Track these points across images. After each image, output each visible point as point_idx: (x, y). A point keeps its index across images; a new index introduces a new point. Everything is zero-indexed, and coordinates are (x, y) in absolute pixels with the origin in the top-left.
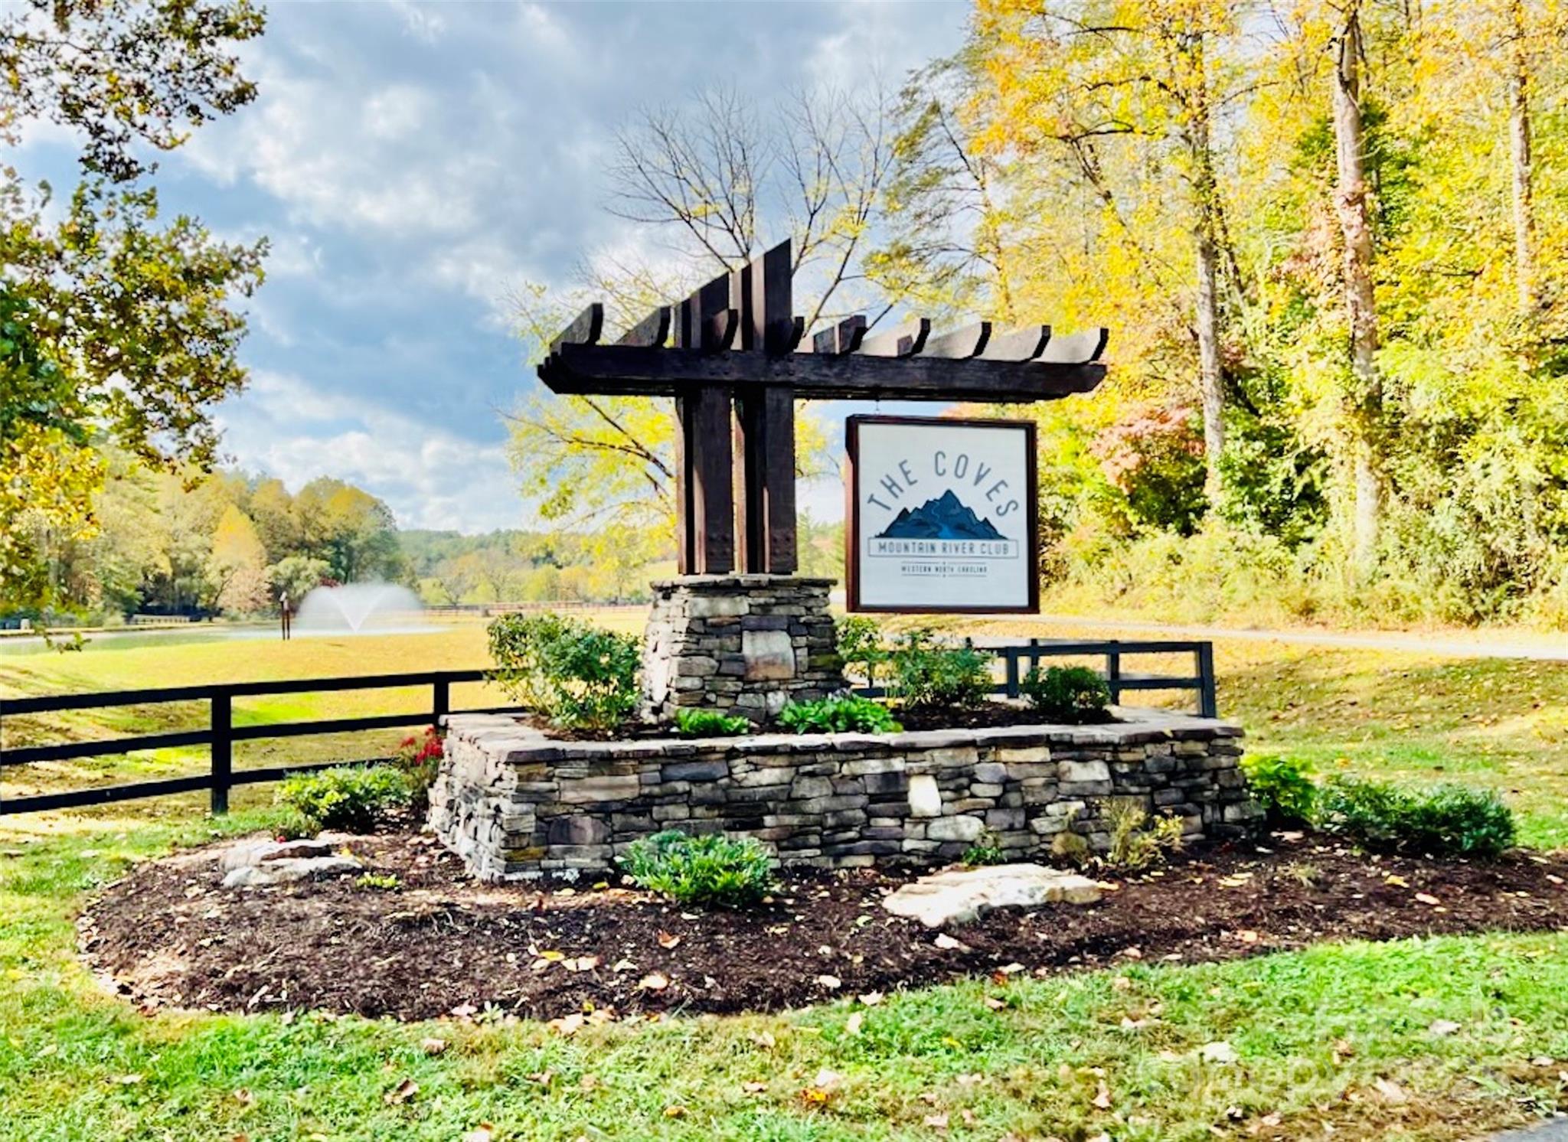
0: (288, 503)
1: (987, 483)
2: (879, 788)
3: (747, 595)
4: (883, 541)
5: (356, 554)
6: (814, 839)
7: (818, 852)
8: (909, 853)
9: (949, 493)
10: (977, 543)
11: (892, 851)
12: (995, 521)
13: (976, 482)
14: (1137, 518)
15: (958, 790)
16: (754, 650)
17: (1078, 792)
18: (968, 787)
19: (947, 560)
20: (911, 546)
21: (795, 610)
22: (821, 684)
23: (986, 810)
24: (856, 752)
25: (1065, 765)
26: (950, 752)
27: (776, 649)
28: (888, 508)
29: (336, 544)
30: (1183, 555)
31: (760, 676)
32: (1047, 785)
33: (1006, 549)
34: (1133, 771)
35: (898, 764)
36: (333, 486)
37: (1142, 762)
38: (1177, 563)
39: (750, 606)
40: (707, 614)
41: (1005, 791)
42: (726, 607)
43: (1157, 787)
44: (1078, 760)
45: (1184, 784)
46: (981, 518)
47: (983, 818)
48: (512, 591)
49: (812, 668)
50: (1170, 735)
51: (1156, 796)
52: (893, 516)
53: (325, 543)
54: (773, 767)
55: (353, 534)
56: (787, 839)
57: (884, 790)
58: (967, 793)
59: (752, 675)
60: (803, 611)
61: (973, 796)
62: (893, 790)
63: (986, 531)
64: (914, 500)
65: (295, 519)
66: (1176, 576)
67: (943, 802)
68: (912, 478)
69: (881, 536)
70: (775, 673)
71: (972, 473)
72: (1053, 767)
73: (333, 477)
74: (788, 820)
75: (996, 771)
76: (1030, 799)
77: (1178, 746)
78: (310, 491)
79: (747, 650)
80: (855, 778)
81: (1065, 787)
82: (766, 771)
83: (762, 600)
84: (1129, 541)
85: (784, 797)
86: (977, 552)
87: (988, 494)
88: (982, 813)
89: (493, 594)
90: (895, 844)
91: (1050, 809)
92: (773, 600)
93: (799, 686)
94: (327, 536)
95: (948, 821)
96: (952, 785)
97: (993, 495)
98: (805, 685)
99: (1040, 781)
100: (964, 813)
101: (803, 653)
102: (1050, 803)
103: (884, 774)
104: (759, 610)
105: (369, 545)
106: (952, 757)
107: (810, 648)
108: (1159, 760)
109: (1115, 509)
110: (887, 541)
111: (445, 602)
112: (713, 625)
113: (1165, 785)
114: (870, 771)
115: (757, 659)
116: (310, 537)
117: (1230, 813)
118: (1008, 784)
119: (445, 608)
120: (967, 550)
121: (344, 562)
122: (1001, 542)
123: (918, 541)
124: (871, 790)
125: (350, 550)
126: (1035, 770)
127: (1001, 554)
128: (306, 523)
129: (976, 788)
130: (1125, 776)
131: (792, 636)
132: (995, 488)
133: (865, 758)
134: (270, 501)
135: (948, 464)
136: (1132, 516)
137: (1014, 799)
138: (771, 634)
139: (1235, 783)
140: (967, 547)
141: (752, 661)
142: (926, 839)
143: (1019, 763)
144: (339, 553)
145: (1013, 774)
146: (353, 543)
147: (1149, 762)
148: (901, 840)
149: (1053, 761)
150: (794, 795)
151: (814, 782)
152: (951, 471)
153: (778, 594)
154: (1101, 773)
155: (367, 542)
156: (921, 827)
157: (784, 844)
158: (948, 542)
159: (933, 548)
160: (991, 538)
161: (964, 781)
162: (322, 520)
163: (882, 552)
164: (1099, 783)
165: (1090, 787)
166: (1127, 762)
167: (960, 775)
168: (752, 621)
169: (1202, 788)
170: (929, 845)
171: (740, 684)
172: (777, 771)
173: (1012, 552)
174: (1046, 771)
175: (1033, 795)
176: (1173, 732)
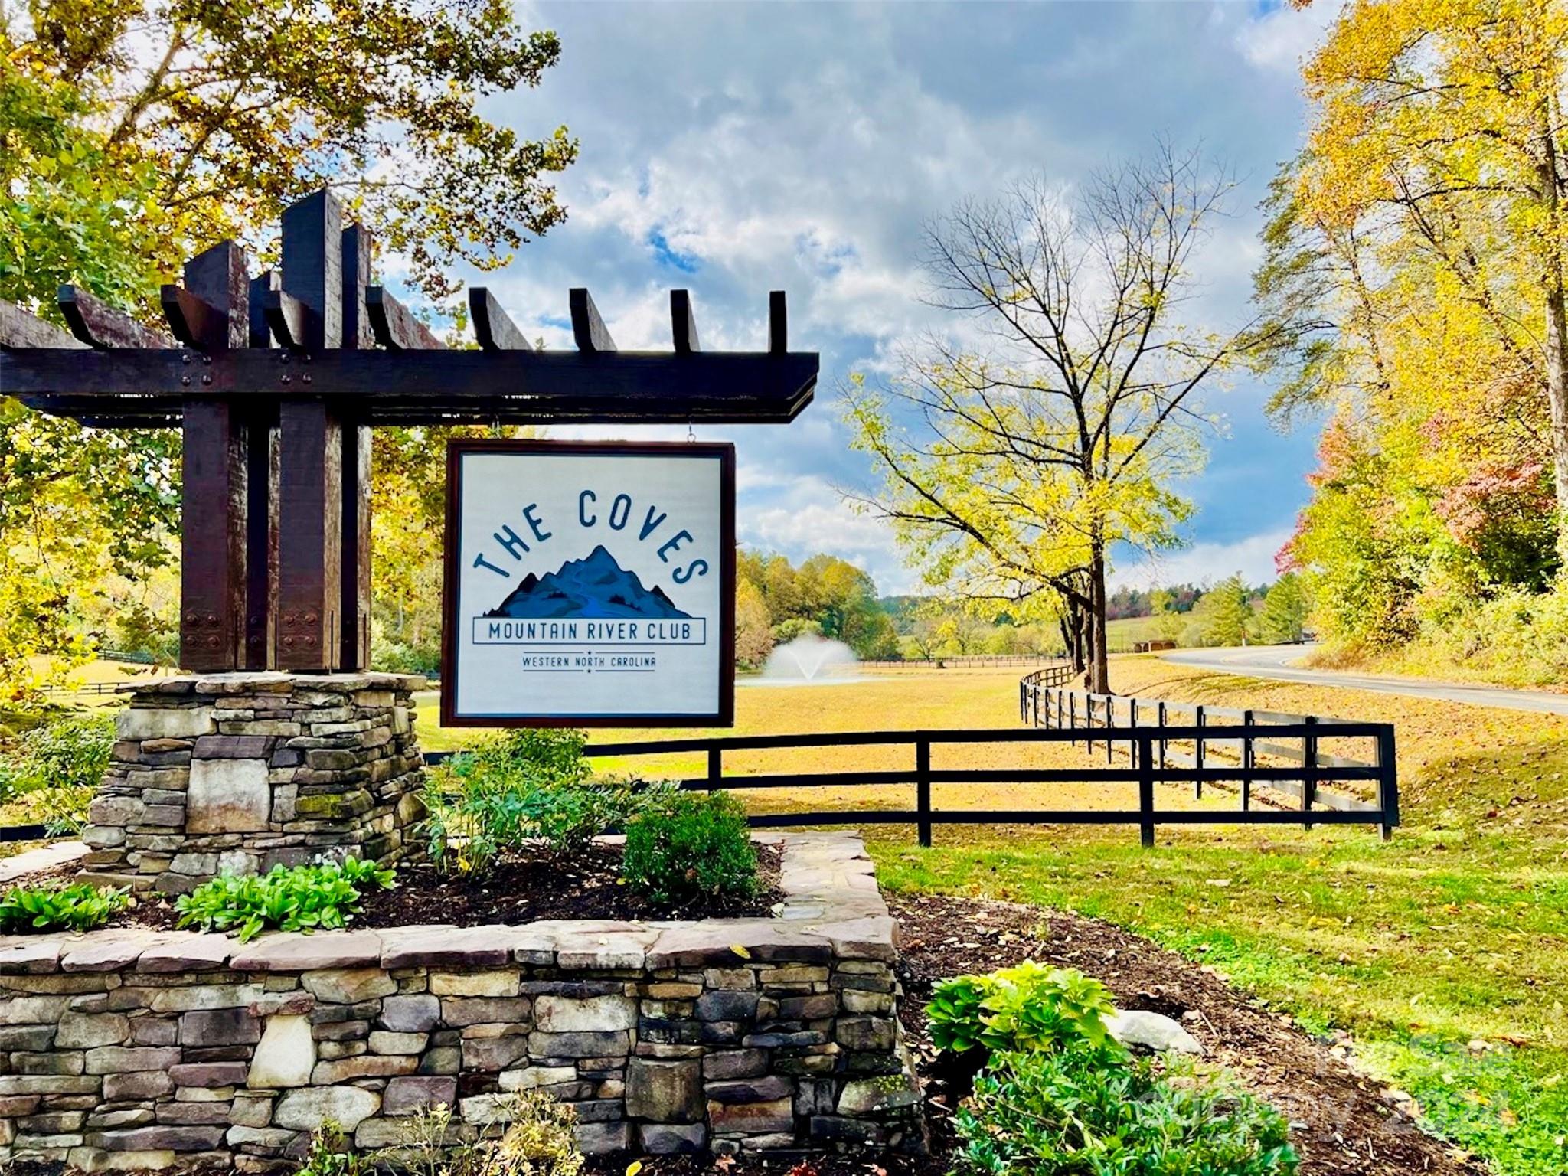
0: (792, 576)
1: (661, 535)
2: (203, 1036)
3: (212, 704)
4: (495, 621)
5: (846, 616)
6: (71, 1119)
7: (78, 1140)
8: (237, 1149)
9: (600, 550)
10: (642, 624)
11: (202, 1145)
12: (670, 590)
13: (642, 537)
14: (1489, 578)
15: (346, 1041)
16: (208, 789)
17: (565, 1052)
18: (365, 1037)
19: (594, 649)
20: (538, 630)
21: (283, 728)
22: (310, 840)
23: (387, 1079)
24: (181, 974)
25: (543, 1002)
26: (333, 978)
27: (242, 786)
28: (507, 575)
29: (829, 608)
30: (1533, 614)
31: (212, 827)
32: (507, 1038)
33: (686, 631)
34: (673, 1017)
35: (248, 995)
36: (827, 561)
37: (693, 1000)
38: (1529, 623)
39: (215, 722)
40: (144, 734)
41: (430, 1046)
42: (173, 723)
43: (714, 1044)
44: (571, 995)
45: (771, 1041)
46: (648, 587)
47: (380, 1092)
48: (975, 646)
49: (301, 815)
50: (747, 956)
51: (708, 1064)
52: (512, 585)
53: (821, 607)
54: (32, 995)
55: (843, 600)
56: (30, 1115)
57: (211, 1041)
58: (361, 1047)
59: (199, 826)
60: (296, 728)
61: (369, 1052)
62: (225, 1040)
63: (660, 604)
64: (544, 562)
65: (797, 588)
66: (1525, 635)
67: (319, 1059)
68: (542, 529)
69: (493, 614)
70: (233, 822)
71: (637, 521)
72: (523, 1007)
73: (828, 555)
74: (35, 1083)
75: (418, 1011)
76: (471, 1061)
77: (768, 973)
78: (810, 566)
79: (197, 789)
80: (174, 1016)
81: (540, 1042)
82: (19, 1002)
83: (230, 714)
84: (1482, 600)
85: (43, 1045)
86: (642, 635)
87: (661, 552)
88: (379, 1083)
89: (960, 649)
90: (214, 1135)
91: (505, 1079)
92: (250, 713)
93: (270, 843)
94: (823, 601)
95: (316, 1095)
96: (336, 1033)
97: (669, 553)
98: (280, 841)
99: (496, 1030)
100: (348, 1082)
101: (287, 795)
102: (506, 1069)
103: (217, 1013)
104: (224, 728)
105: (855, 609)
106: (337, 986)
107: (300, 783)
108: (724, 997)
109: (1467, 569)
110: (502, 621)
111: (919, 655)
112: (149, 751)
113: (732, 1042)
114: (197, 1006)
115: (209, 800)
116: (809, 602)
117: (852, 1097)
118: (438, 1033)
119: (920, 660)
120: (626, 633)
121: (836, 621)
122: (681, 622)
123: (550, 622)
124: (188, 1040)
125: (840, 612)
126: (491, 1010)
127: (680, 640)
128: (806, 591)
129: (378, 1039)
130: (655, 1024)
131: (271, 768)
132: (673, 543)
133: (197, 984)
134: (777, 575)
135: (600, 509)
136: (1483, 576)
137: (445, 1059)
138: (236, 764)
139: (871, 1043)
140: (626, 629)
141: (201, 804)
142: (273, 1125)
143: (464, 997)
144: (831, 615)
145: (451, 1016)
146: (843, 607)
147: (705, 1000)
148: (228, 1126)
149: (521, 995)
150: (59, 1043)
151: (97, 1023)
152: (603, 519)
153: (259, 703)
154: (612, 1018)
155: (853, 607)
156: (264, 1106)
157: (23, 1124)
158: (596, 622)
159: (573, 631)
160: (666, 616)
161: (359, 1027)
162: (818, 589)
163: (494, 638)
164: (609, 1035)
165: (587, 1043)
166: (663, 1000)
167: (350, 1017)
168: (210, 747)
169: (802, 1050)
170: (272, 1137)
171: (180, 839)
172: (37, 1002)
173: (696, 635)
174: (509, 1013)
175: (477, 1055)
176: (749, 949)
